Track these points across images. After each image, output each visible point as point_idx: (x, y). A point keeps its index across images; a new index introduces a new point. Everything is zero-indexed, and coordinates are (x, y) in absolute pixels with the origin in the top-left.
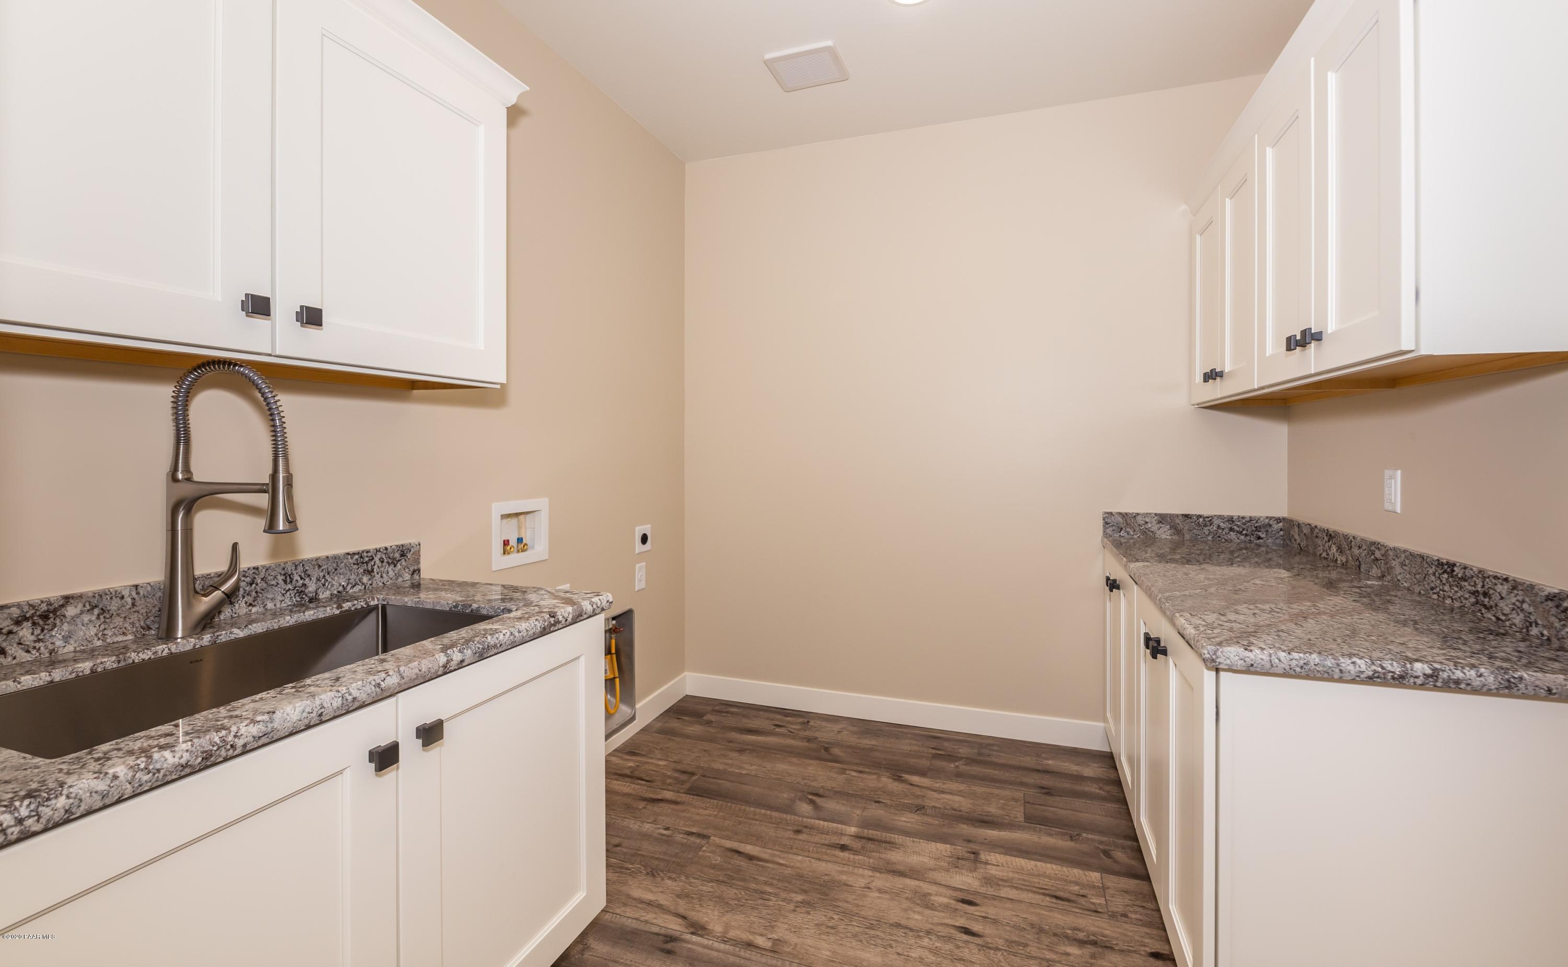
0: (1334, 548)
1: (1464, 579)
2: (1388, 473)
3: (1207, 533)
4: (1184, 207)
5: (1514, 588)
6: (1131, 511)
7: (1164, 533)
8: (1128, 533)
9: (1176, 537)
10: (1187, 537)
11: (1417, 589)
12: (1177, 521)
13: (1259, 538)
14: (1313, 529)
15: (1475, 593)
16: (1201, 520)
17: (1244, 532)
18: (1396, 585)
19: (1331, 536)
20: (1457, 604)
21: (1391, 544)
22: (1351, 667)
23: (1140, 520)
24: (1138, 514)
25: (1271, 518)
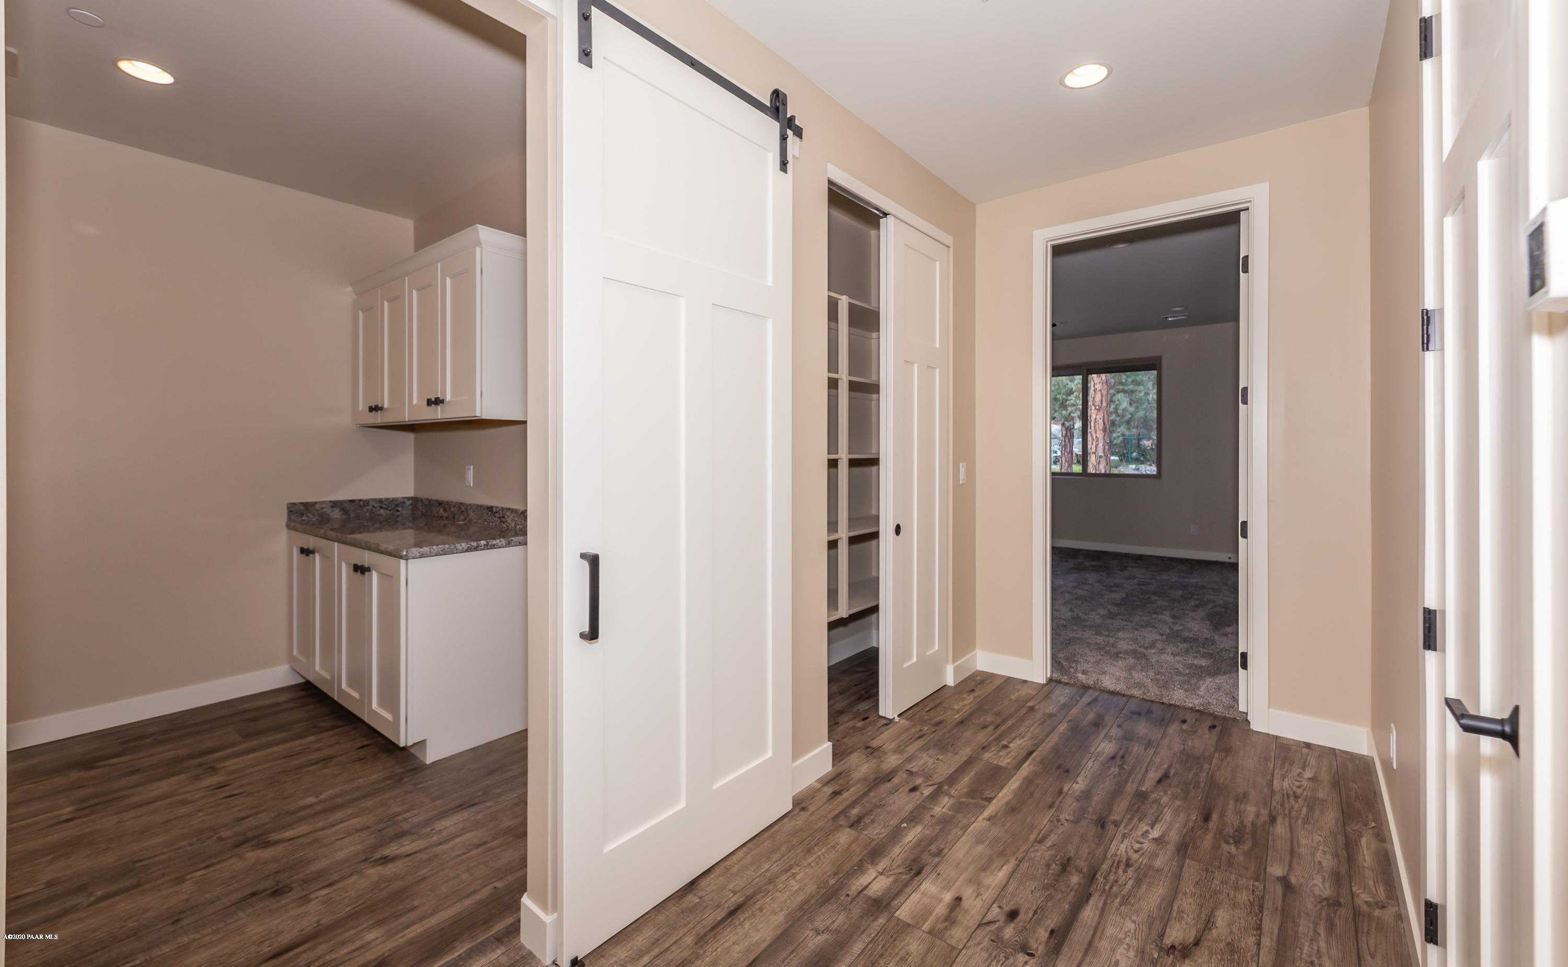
0: (442, 510)
1: (496, 512)
2: (467, 467)
3: (365, 511)
4: (350, 289)
5: (512, 512)
6: (310, 501)
7: (336, 514)
8: (308, 517)
9: (344, 516)
10: (352, 515)
11: (479, 521)
12: (346, 505)
13: (398, 511)
14: (430, 501)
15: (500, 518)
16: (362, 503)
17: (389, 508)
18: (471, 521)
19: (440, 503)
20: (494, 524)
21: (469, 502)
22: (460, 547)
23: (318, 506)
24: (316, 503)
25: (403, 498)
